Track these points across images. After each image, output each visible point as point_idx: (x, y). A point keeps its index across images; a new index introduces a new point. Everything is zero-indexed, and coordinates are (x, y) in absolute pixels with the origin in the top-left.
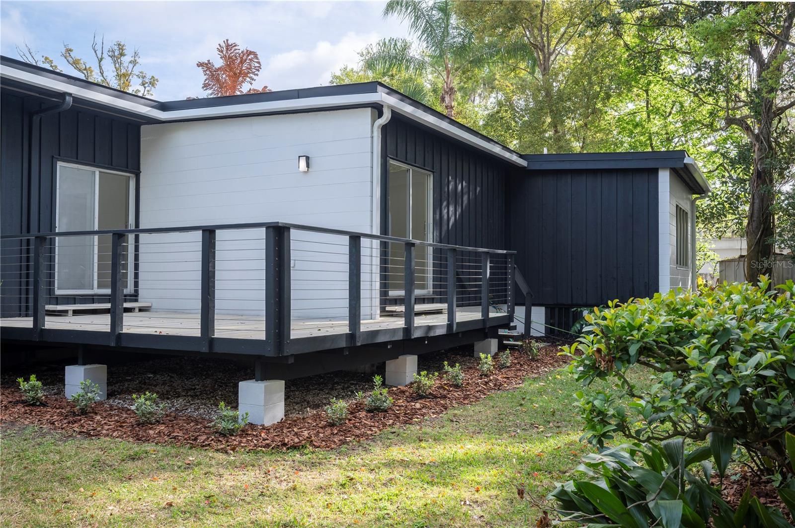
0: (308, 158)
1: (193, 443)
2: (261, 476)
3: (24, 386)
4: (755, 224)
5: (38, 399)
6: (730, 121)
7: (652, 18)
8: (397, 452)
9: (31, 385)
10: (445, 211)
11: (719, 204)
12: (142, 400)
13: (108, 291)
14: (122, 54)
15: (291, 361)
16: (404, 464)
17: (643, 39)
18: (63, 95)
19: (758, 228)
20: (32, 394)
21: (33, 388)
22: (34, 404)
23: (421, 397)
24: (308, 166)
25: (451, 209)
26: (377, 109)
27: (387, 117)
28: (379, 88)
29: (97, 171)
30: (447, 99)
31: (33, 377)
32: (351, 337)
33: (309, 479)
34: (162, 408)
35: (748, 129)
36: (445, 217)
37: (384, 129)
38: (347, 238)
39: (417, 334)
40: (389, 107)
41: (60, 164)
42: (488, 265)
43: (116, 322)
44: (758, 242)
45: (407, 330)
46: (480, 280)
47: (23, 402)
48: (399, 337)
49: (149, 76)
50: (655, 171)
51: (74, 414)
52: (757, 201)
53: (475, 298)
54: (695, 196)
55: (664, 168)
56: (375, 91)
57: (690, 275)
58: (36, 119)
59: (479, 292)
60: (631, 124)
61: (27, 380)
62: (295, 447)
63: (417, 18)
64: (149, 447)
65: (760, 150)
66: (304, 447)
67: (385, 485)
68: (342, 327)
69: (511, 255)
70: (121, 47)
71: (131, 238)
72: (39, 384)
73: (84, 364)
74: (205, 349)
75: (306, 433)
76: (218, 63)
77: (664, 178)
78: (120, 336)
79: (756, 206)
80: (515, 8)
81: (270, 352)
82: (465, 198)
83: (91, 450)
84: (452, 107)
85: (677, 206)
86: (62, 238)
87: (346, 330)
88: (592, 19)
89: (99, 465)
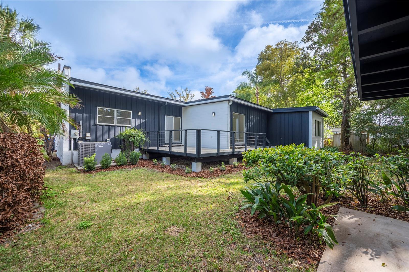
0: (214, 113)
1: (181, 175)
2: (190, 183)
3: (154, 161)
4: (343, 125)
5: (156, 164)
6: (336, 96)
7: (313, 70)
8: (221, 180)
9: (155, 161)
10: (249, 124)
11: (333, 119)
12: (173, 165)
13: (169, 142)
14: (187, 90)
15: (202, 158)
16: (221, 182)
17: (311, 76)
18: (165, 102)
19: (345, 126)
20: (155, 163)
21: (156, 162)
22: (156, 165)
23: (235, 168)
24: (214, 114)
25: (250, 123)
26: (229, 101)
27: (231, 103)
28: (229, 96)
29: (173, 117)
30: (257, 95)
31: (156, 159)
32: (217, 153)
33: (200, 184)
34: (177, 167)
35: (342, 98)
36: (249, 125)
37: (231, 106)
38: (217, 131)
39: (235, 153)
40: (232, 100)
41: (166, 116)
42: (257, 137)
43: (170, 149)
44: (345, 130)
45: (233, 152)
46: (255, 140)
47: (153, 164)
48: (231, 154)
49: (193, 94)
50: (308, 112)
51: (162, 167)
52: (344, 118)
53: (254, 145)
54: (323, 117)
55: (311, 111)
56: (228, 97)
57: (322, 138)
58: (161, 107)
59: (255, 143)
60: (308, 98)
61: (154, 160)
62: (200, 177)
63: (249, 76)
64: (172, 175)
65: (345, 104)
66: (202, 177)
67: (214, 187)
68: (215, 151)
69: (264, 134)
70: (187, 88)
71: (181, 131)
72: (157, 161)
73: (166, 157)
74: (185, 155)
75: (203, 174)
76: (205, 92)
77: (310, 113)
78: (171, 152)
79: (344, 120)
80: (272, 72)
81: (197, 156)
82: (255, 120)
83: (161, 174)
84: (258, 97)
85: (316, 121)
86: (167, 132)
87: (216, 152)
88: (294, 72)
89: (161, 178)
